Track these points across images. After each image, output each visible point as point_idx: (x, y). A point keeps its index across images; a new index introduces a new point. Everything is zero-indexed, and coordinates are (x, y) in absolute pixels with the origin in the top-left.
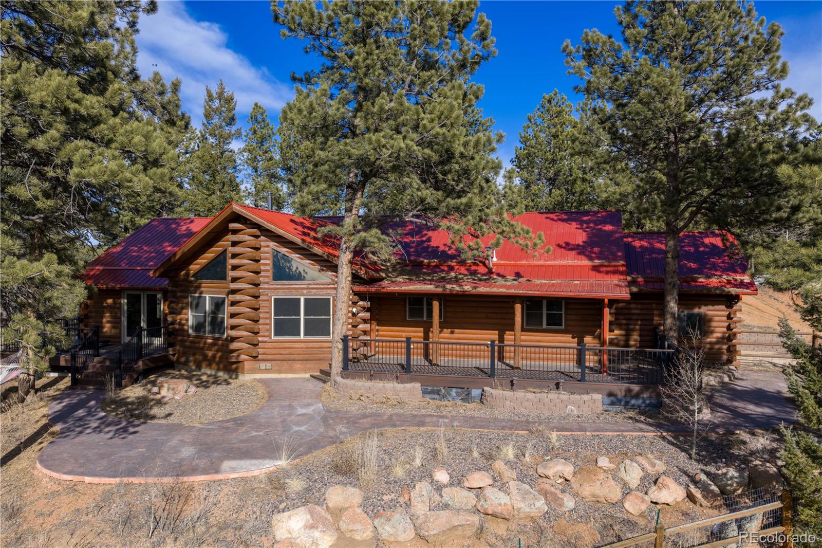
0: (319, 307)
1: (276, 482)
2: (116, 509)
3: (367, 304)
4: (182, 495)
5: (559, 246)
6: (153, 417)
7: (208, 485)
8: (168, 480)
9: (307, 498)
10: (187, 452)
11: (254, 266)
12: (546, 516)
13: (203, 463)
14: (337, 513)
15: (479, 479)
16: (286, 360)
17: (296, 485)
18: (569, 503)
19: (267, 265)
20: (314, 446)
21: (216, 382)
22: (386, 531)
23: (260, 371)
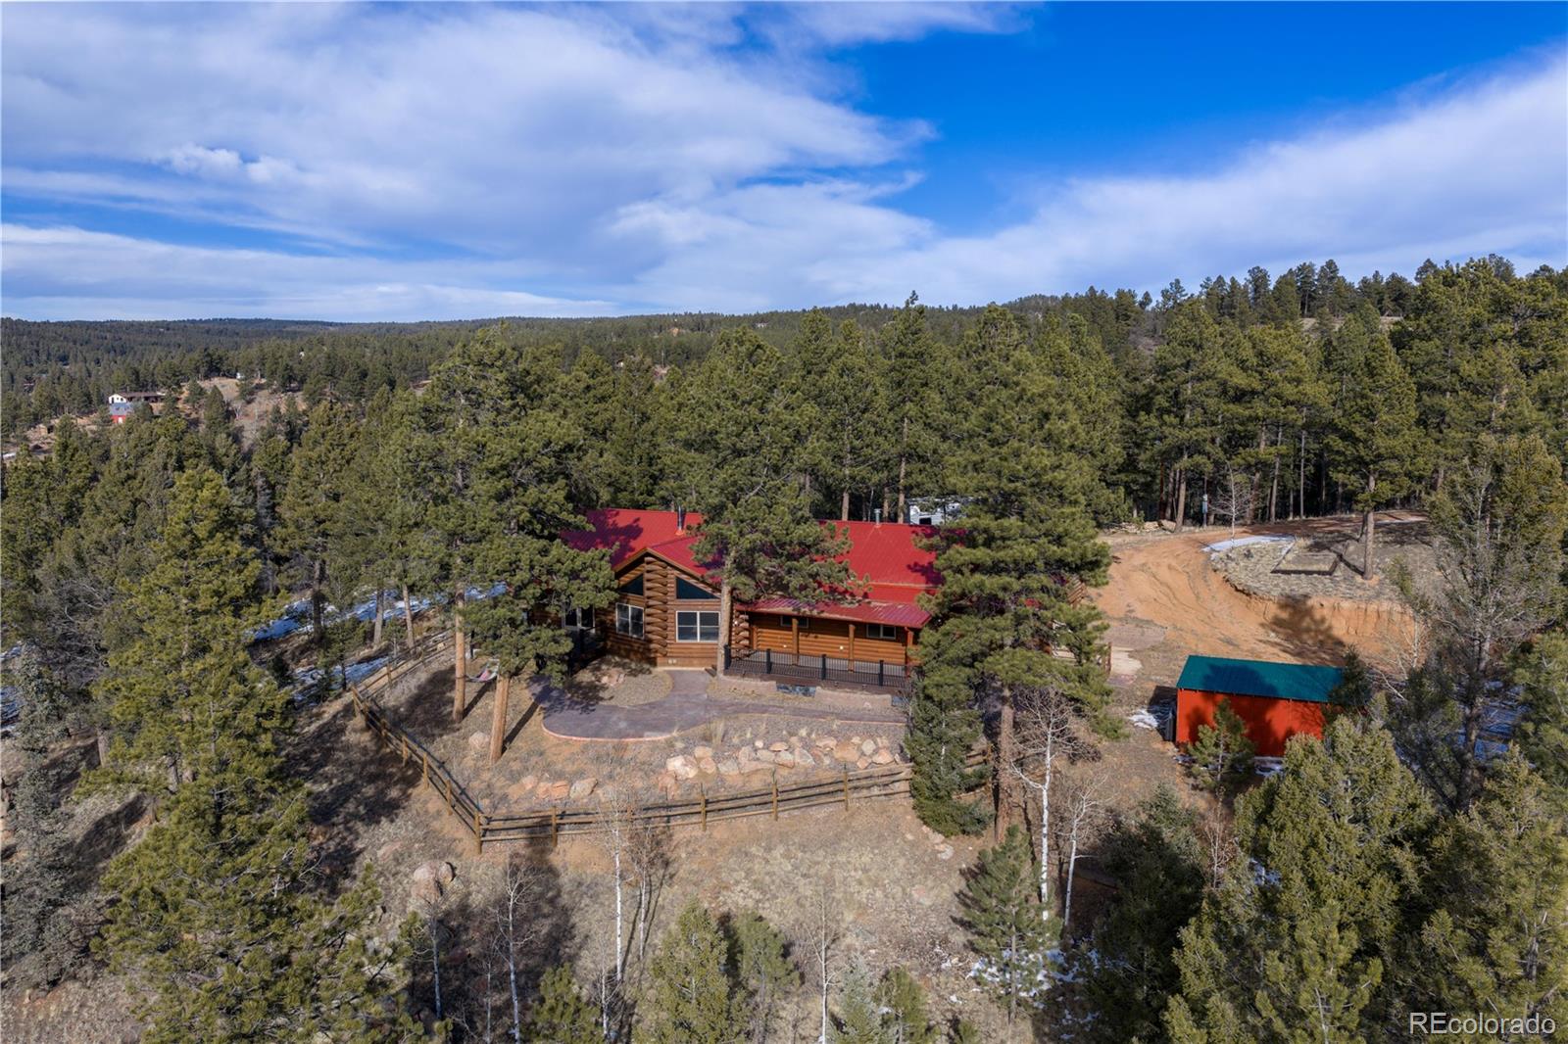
0: (710, 619)
1: (670, 744)
2: (591, 753)
3: (746, 617)
4: (624, 748)
5: (909, 567)
6: (602, 699)
7: (636, 743)
8: (616, 740)
9: (684, 752)
10: (623, 725)
11: (663, 589)
12: (814, 768)
13: (632, 732)
14: (699, 760)
15: (778, 746)
16: (687, 657)
17: (679, 745)
18: (827, 761)
19: (672, 587)
20: (694, 724)
21: (642, 671)
22: (723, 769)
23: (668, 665)
